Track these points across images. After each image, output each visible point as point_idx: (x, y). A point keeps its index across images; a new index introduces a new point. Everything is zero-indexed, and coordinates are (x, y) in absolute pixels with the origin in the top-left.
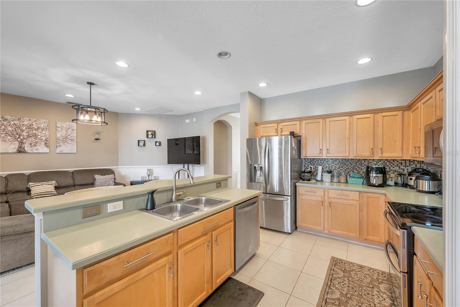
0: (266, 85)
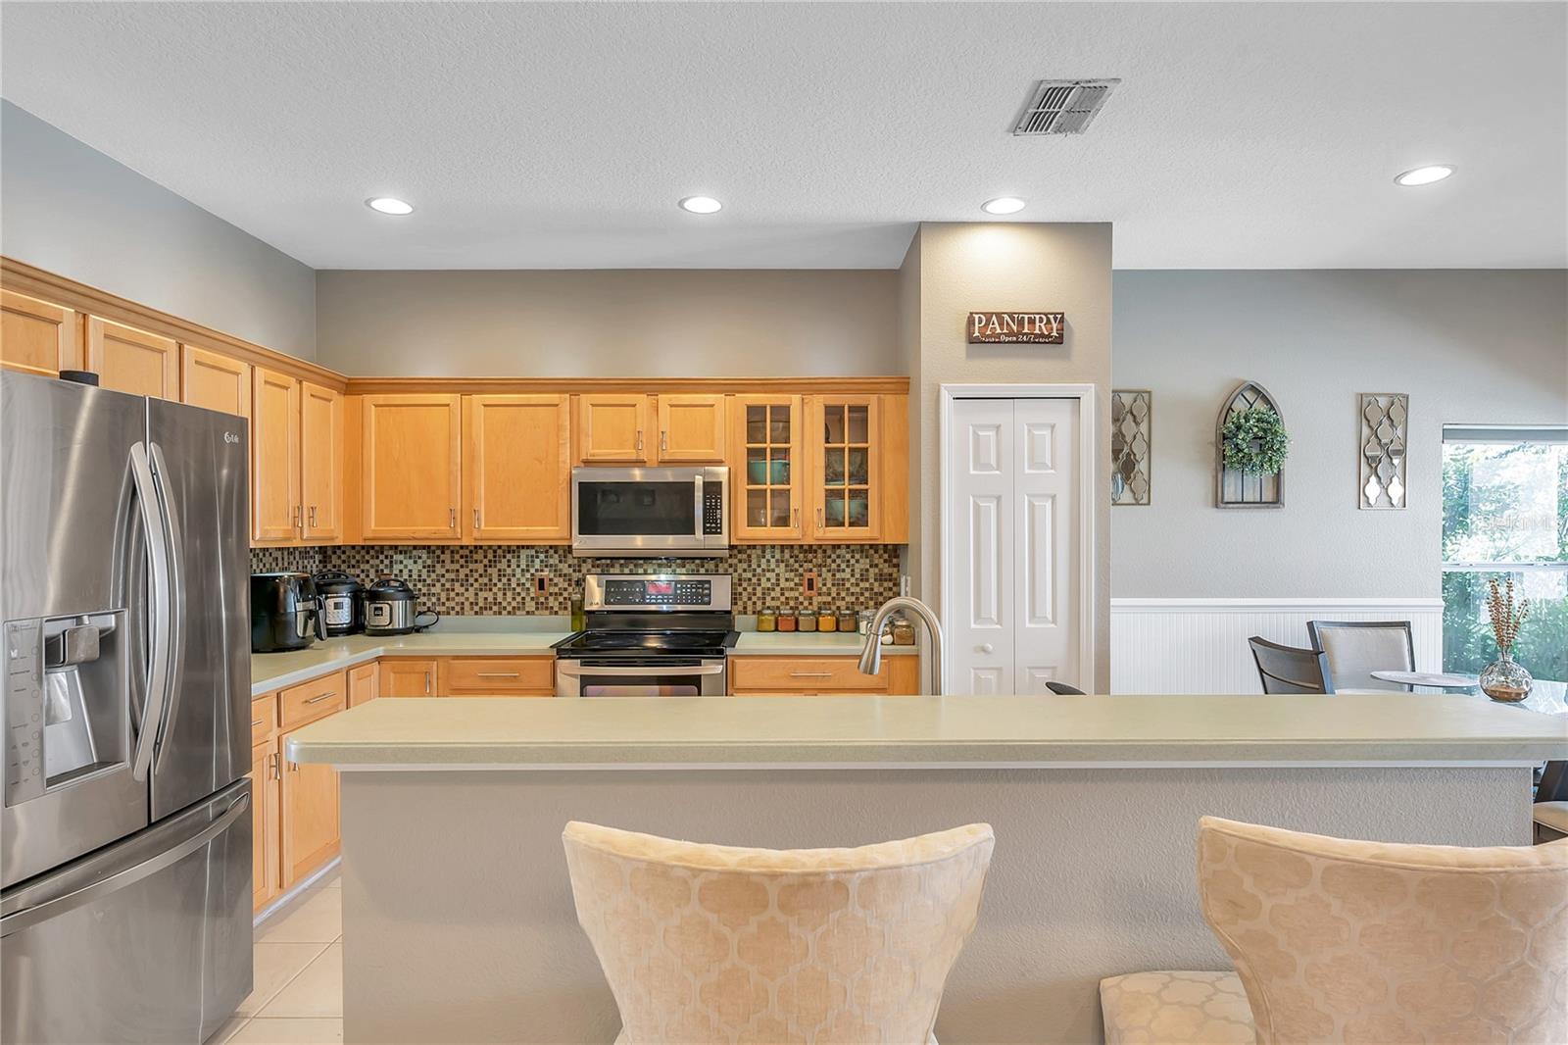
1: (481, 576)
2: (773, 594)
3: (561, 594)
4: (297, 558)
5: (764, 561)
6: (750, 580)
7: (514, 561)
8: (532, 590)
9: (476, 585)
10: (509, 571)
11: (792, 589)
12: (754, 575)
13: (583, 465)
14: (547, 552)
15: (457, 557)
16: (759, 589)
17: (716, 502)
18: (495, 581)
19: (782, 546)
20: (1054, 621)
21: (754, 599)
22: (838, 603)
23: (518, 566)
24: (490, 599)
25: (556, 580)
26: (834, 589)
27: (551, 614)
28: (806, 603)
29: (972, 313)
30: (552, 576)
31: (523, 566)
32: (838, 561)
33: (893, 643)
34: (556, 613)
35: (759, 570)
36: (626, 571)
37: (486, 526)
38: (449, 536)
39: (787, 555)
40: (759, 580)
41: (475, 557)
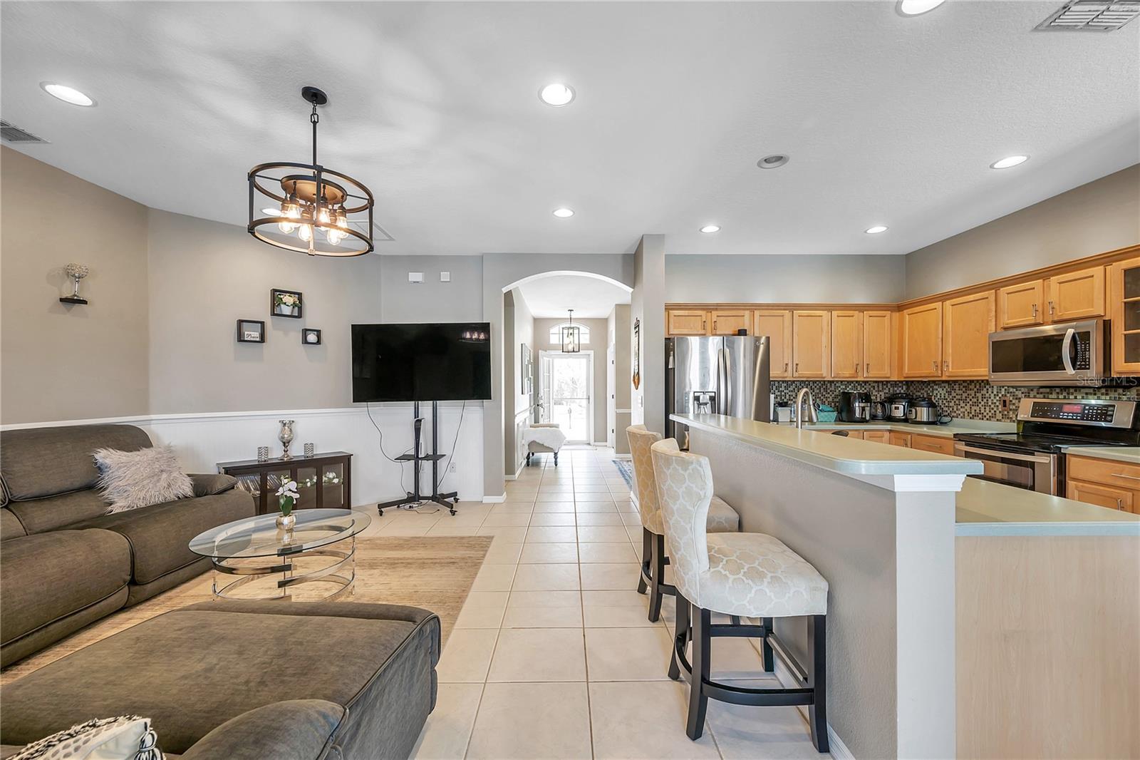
0: (718, 229)
1: (973, 397)
4: (889, 387)
7: (990, 389)
8: (1000, 406)
9: (971, 403)
10: (987, 395)
15: (961, 387)
17: (1085, 346)
18: (980, 400)
23: (992, 392)
24: (978, 411)
25: (1014, 402)
27: (1012, 422)
30: (1011, 399)
31: (995, 393)
34: (1014, 421)
37: (952, 369)
38: (935, 374)
41: (970, 387)
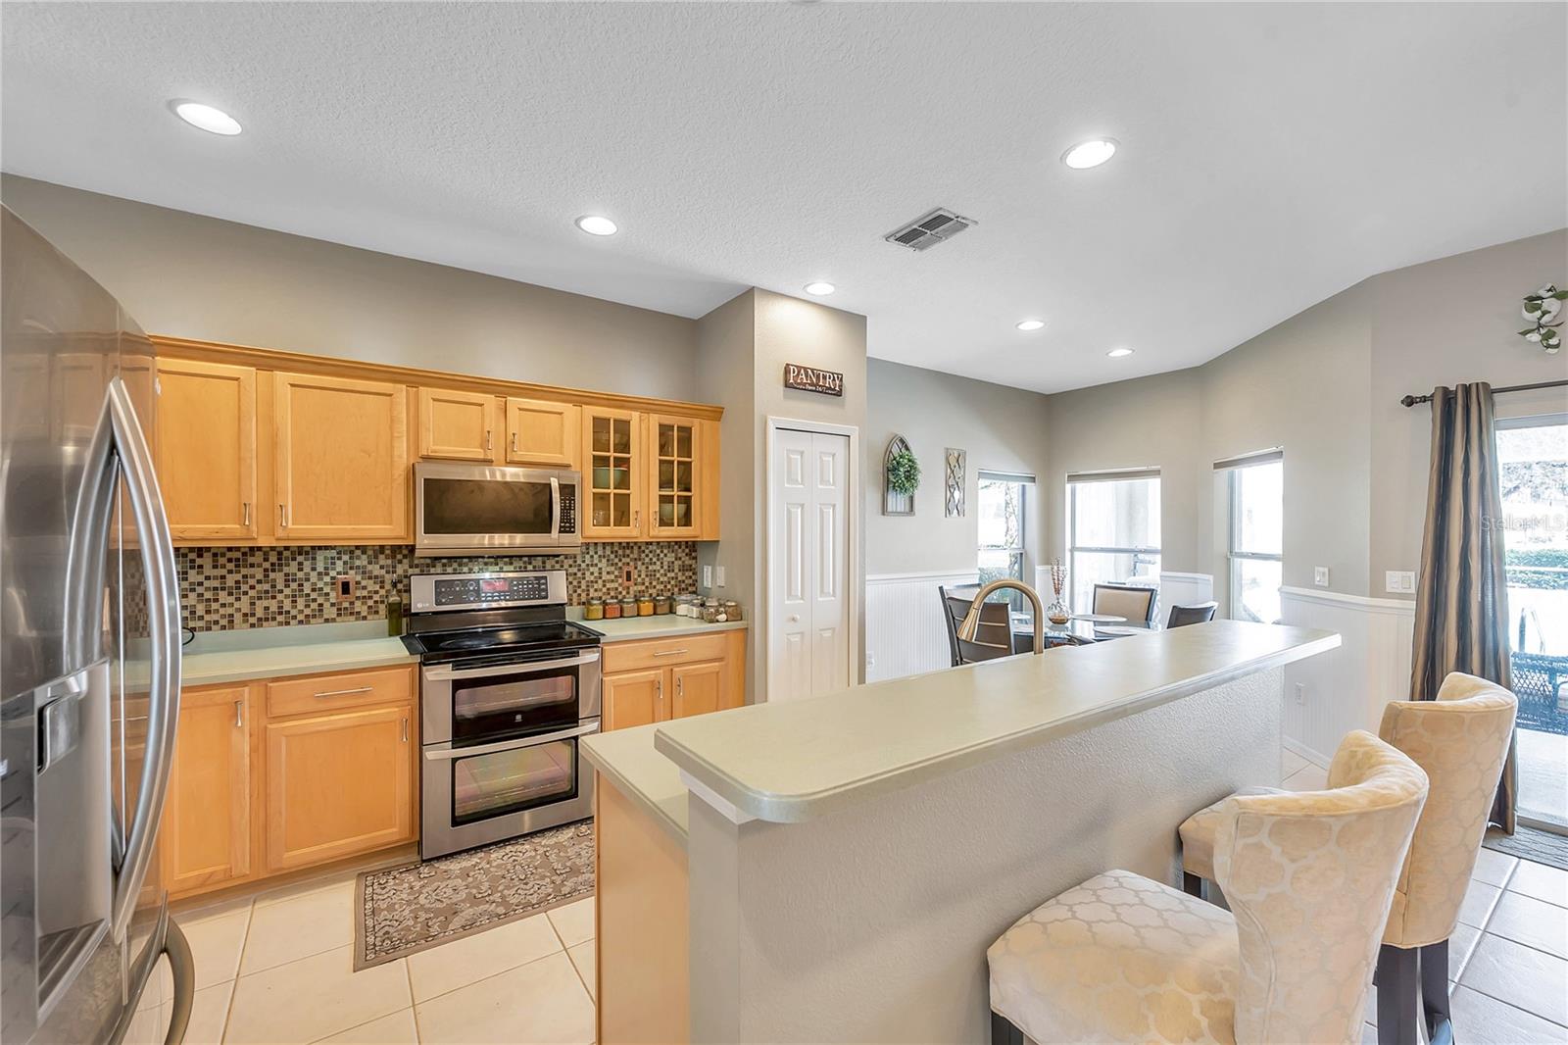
1: (259, 582)
2: (596, 586)
3: (371, 598)
5: (588, 556)
6: (575, 574)
7: (307, 564)
8: (333, 595)
9: (252, 593)
10: (300, 575)
11: (612, 581)
12: (579, 570)
13: (421, 460)
14: (352, 552)
15: (222, 560)
16: (583, 582)
17: (570, 503)
18: (280, 586)
19: (604, 543)
20: (834, 595)
21: (579, 591)
22: (650, 591)
23: (314, 569)
24: (273, 609)
25: (364, 583)
26: (647, 579)
27: (357, 619)
28: (624, 593)
29: (788, 365)
30: (359, 578)
31: (321, 569)
32: (651, 556)
33: (727, 621)
34: (365, 618)
35: (583, 566)
36: (449, 570)
37: (293, 524)
39: (608, 552)
40: (584, 574)
41: (251, 560)
